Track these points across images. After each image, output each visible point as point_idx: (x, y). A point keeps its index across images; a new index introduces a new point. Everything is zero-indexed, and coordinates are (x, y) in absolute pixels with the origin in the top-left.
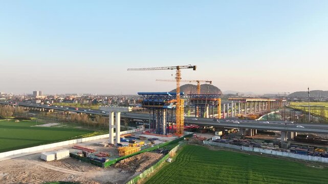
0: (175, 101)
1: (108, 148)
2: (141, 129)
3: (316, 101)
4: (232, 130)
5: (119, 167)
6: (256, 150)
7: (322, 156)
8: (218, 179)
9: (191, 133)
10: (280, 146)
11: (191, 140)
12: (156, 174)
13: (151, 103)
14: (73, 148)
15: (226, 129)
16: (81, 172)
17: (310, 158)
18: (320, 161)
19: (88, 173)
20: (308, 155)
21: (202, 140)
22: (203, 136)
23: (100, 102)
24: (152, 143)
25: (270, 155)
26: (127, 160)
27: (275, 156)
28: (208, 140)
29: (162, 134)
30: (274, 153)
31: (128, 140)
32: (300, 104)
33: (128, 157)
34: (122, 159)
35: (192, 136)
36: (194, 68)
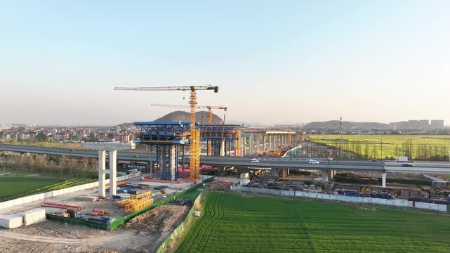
0: (189, 134)
1: (99, 203)
2: (136, 175)
3: (337, 134)
4: (260, 171)
5: (132, 227)
6: (299, 194)
7: (373, 196)
8: (270, 232)
9: (210, 177)
10: (323, 187)
11: (213, 186)
12: (189, 232)
13: (155, 138)
14: (42, 206)
15: (252, 170)
16: (77, 240)
17: (360, 199)
18: (370, 202)
19: (89, 240)
20: (358, 196)
21: (229, 186)
22: (228, 180)
23: (50, 136)
24: (163, 193)
25: (315, 199)
26: (140, 217)
27: (322, 200)
28: (236, 185)
29: (170, 180)
30: (320, 196)
31: (125, 191)
32: (321, 137)
33: (141, 213)
34: (134, 217)
35: (213, 180)
36: (216, 89)
